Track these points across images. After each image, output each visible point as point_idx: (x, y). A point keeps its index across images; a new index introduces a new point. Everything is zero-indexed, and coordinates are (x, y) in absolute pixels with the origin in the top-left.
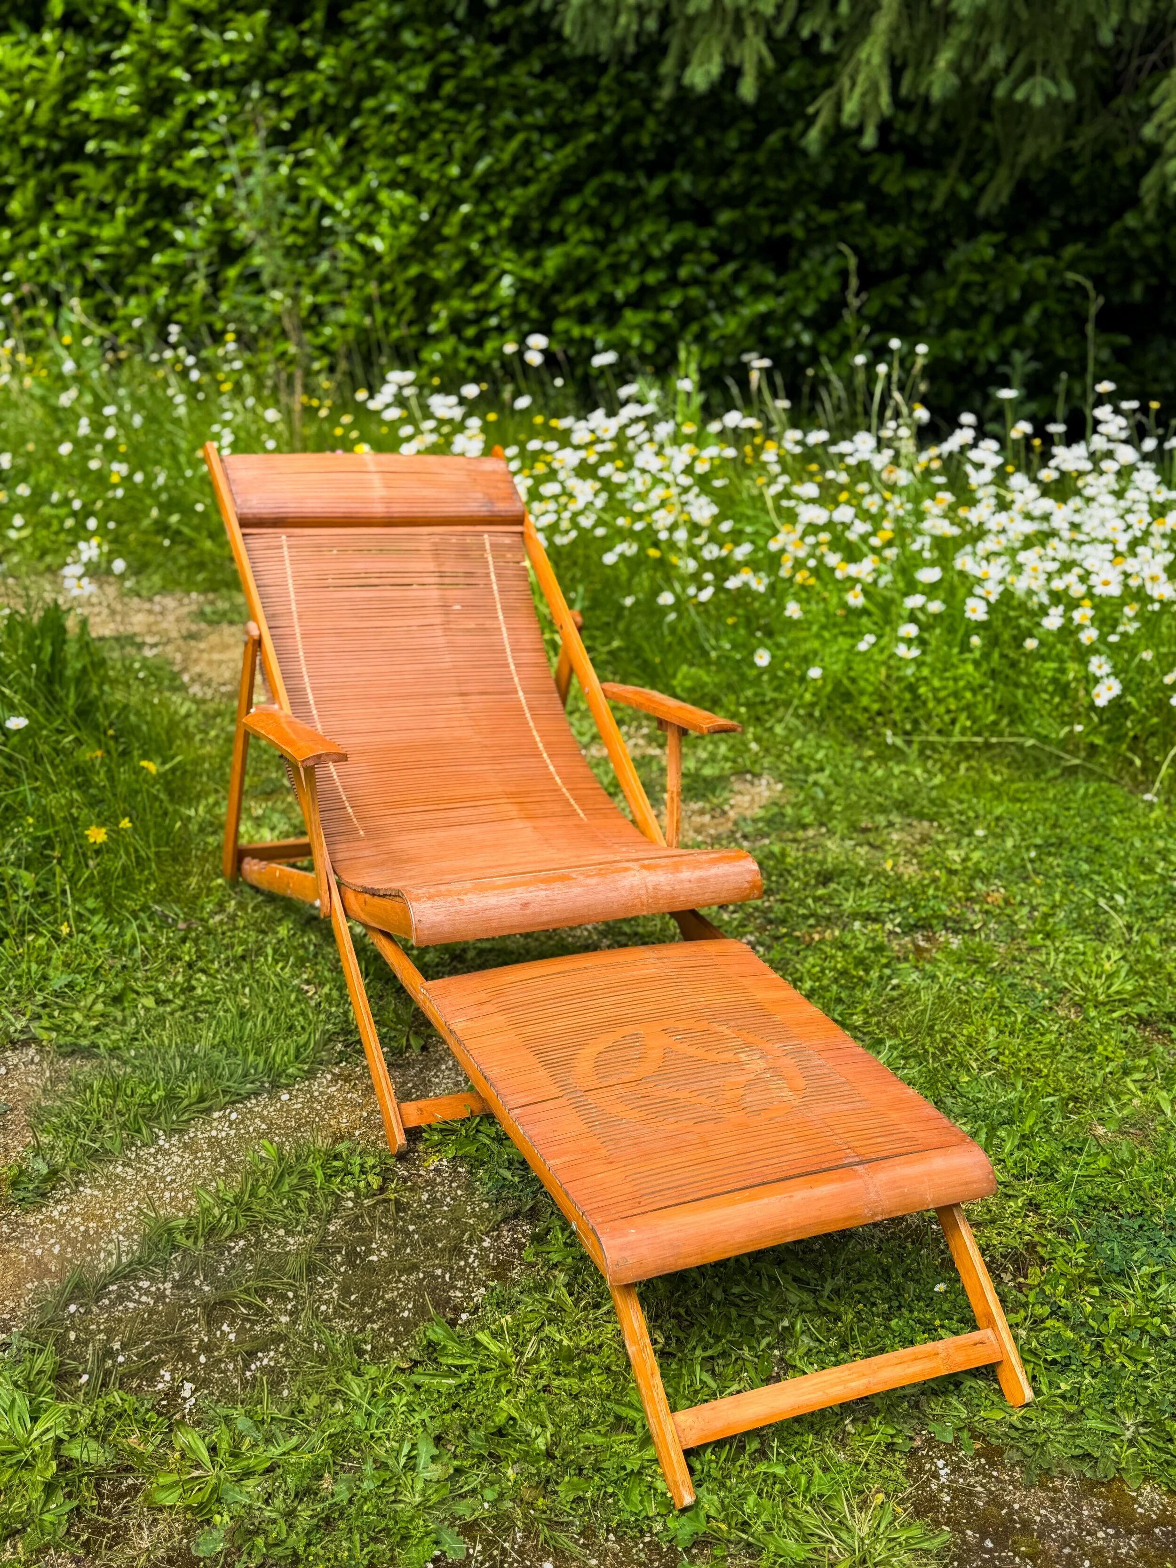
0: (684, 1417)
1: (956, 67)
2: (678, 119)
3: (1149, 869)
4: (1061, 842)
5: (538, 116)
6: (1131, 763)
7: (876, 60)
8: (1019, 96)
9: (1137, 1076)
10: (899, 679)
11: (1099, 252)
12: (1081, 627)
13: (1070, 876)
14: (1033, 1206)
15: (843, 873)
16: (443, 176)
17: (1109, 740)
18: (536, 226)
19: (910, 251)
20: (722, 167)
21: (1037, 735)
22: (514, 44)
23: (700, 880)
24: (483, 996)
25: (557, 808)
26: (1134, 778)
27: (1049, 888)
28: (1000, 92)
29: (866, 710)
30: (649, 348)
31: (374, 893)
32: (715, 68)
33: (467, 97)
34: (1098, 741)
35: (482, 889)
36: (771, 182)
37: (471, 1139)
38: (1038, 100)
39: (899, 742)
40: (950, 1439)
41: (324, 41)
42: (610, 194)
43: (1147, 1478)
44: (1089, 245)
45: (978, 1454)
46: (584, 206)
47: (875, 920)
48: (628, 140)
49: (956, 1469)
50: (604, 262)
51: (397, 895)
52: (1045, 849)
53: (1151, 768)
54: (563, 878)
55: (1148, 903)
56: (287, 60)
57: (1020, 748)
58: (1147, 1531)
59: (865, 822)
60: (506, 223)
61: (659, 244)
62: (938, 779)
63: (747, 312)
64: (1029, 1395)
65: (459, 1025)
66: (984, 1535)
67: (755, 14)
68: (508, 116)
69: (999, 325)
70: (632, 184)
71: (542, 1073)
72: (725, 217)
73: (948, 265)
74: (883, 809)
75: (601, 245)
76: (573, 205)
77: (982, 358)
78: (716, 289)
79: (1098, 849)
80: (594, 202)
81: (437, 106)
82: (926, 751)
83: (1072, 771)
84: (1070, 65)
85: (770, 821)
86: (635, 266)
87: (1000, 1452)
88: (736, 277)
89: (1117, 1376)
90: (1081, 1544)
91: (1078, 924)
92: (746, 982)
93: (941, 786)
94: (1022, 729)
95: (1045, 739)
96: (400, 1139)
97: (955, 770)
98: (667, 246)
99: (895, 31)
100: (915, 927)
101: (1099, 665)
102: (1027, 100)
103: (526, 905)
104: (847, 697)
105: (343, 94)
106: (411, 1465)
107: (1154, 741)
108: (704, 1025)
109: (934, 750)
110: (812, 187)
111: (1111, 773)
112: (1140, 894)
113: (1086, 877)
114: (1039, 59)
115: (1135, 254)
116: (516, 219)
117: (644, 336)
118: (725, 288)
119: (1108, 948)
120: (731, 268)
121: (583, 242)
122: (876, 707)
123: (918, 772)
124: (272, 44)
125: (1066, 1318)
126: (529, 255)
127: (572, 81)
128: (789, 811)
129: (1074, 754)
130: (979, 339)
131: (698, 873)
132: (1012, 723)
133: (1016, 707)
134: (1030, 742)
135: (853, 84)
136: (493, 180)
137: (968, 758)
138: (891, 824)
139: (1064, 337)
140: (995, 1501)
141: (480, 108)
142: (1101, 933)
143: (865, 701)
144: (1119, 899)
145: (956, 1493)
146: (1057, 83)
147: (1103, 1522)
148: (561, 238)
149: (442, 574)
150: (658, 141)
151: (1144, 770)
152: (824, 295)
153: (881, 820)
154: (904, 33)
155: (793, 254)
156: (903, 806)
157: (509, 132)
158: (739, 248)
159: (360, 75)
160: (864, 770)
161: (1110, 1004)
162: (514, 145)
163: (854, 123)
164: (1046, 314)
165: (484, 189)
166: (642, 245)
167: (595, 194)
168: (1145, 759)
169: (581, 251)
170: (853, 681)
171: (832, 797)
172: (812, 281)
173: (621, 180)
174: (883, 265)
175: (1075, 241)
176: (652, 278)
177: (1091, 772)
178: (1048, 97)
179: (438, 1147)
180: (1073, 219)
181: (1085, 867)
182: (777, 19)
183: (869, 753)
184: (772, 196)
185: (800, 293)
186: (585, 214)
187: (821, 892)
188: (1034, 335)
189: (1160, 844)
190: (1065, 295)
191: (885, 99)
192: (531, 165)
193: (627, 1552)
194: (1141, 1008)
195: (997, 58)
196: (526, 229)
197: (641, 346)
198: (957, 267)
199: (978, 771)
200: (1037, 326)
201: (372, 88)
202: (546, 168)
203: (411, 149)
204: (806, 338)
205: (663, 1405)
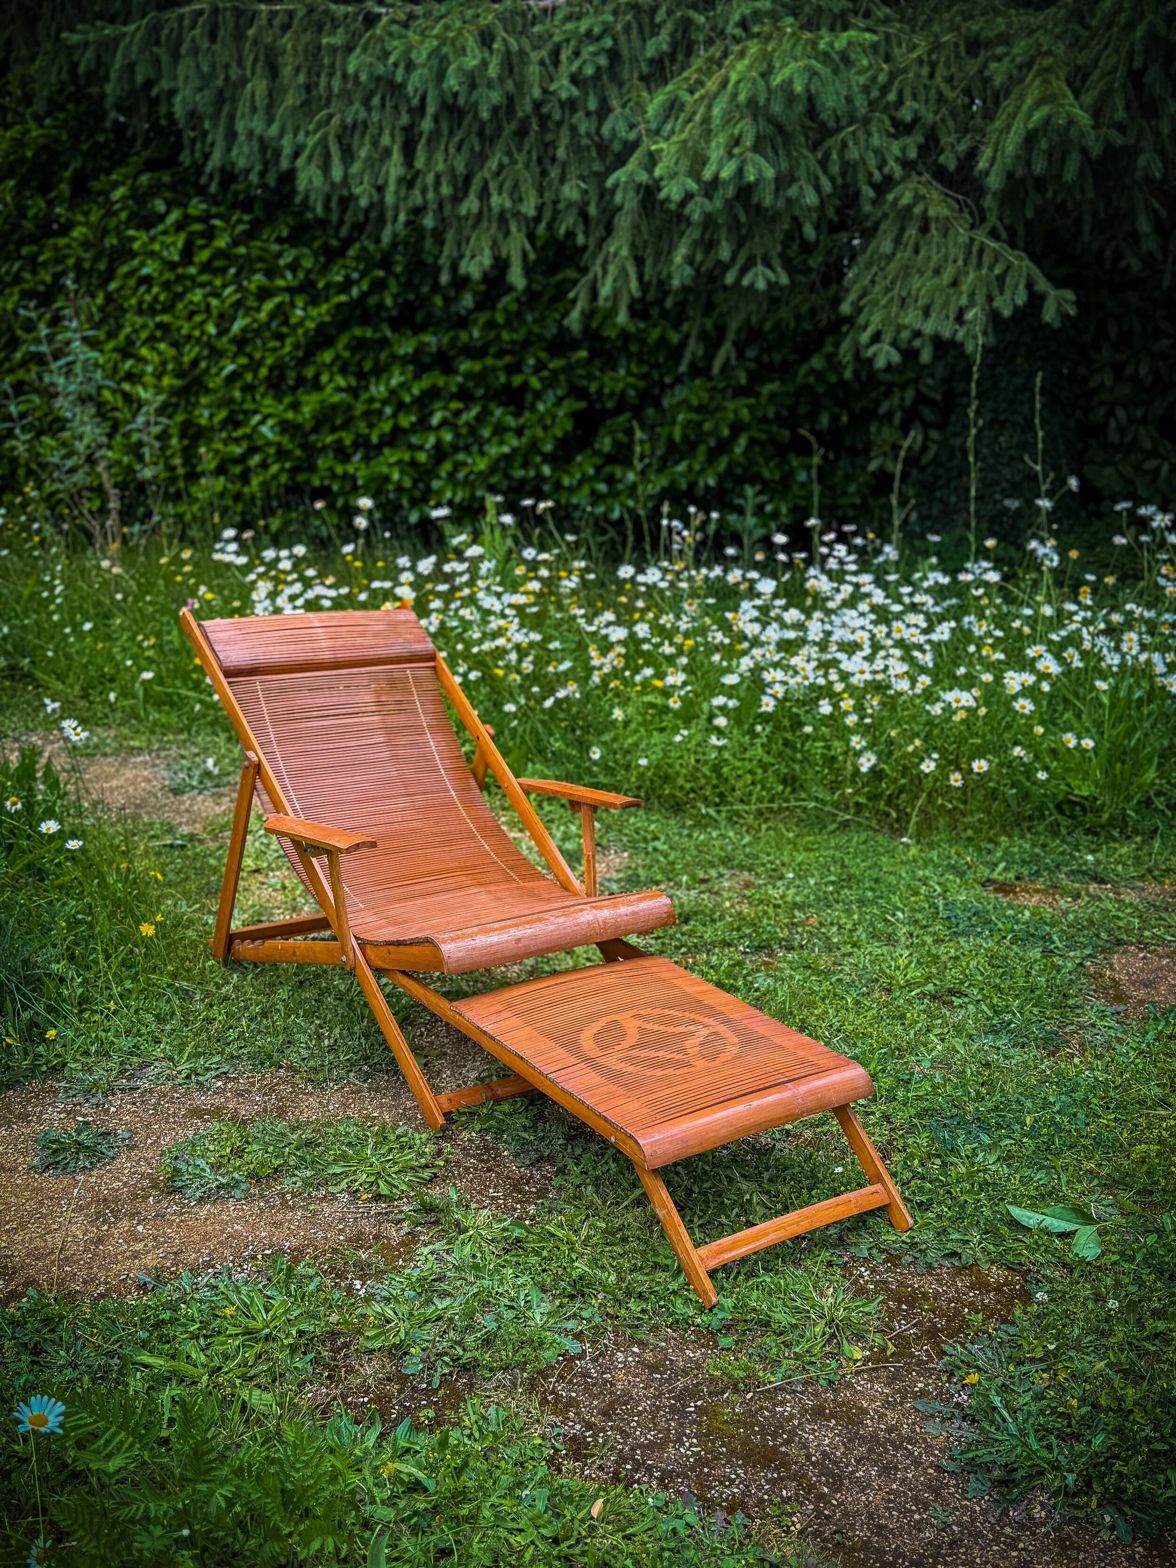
0: (703, 1251)
1: (690, 260)
2: (416, 281)
3: (916, 893)
4: (850, 877)
5: (288, 279)
6: (888, 815)
7: (625, 252)
8: (745, 282)
9: (938, 1031)
10: (706, 762)
11: (791, 388)
12: (846, 713)
13: (862, 902)
14: (886, 1117)
15: (696, 913)
16: (203, 333)
17: (869, 799)
18: (291, 375)
19: (632, 393)
20: (463, 323)
21: (817, 799)
22: (258, 212)
23: (634, 913)
24: (499, 1007)
25: (498, 876)
26: (891, 827)
27: (848, 912)
28: (730, 278)
29: (681, 788)
30: (407, 483)
31: (399, 943)
32: (486, 260)
33: (219, 263)
34: (862, 800)
35: (487, 932)
36: (506, 336)
37: (490, 1116)
38: (761, 285)
39: (711, 811)
40: (866, 1254)
41: (72, 208)
42: (359, 345)
43: (993, 1262)
44: (783, 381)
45: (886, 1261)
46: (338, 357)
47: (729, 945)
48: (373, 300)
49: (873, 1271)
50: (360, 408)
51: (427, 941)
52: (840, 885)
53: (903, 817)
54: (540, 920)
55: (919, 916)
56: (37, 226)
57: (805, 809)
58: (998, 1290)
59: (701, 875)
60: (264, 372)
61: (409, 390)
62: (747, 839)
63: (494, 450)
64: (911, 1221)
65: (489, 1028)
66: (900, 1303)
67: (517, 214)
68: (259, 278)
69: (713, 455)
70: (378, 336)
71: (560, 1051)
72: (465, 366)
73: (666, 403)
74: (712, 865)
75: (354, 392)
76: (327, 356)
77: (701, 483)
78: (464, 431)
79: (877, 881)
80: (346, 354)
81: (192, 270)
82: (734, 819)
83: (845, 825)
84: (782, 256)
85: (629, 880)
86: (388, 411)
87: (899, 1258)
88: (480, 419)
89: (963, 1206)
90: (958, 1300)
91: (874, 935)
92: (678, 982)
93: (750, 844)
94: (803, 795)
95: (823, 802)
96: (441, 1120)
97: (759, 830)
98: (416, 391)
99: (636, 228)
100: (759, 948)
101: (857, 742)
102: (752, 285)
103: (518, 940)
104: (666, 779)
105: (96, 259)
106: (528, 1304)
107: (904, 796)
108: (658, 1011)
109: (739, 816)
110: (540, 338)
111: (874, 823)
112: (913, 910)
113: (873, 902)
114: (759, 252)
115: (821, 389)
116: (271, 369)
117: (402, 472)
118: (473, 431)
119: (899, 951)
120: (474, 412)
121: (339, 389)
122: (688, 786)
123: (731, 834)
124: (22, 210)
125: (923, 1178)
126: (287, 400)
127: (317, 244)
128: (640, 871)
129: (846, 810)
130: (697, 467)
131: (631, 909)
132: (793, 791)
133: (795, 779)
134: (812, 804)
135: (605, 272)
136: (249, 335)
137: (766, 820)
138: (721, 876)
139: (768, 460)
140: (901, 1284)
141: (232, 271)
142: (891, 940)
143: (681, 781)
144: (900, 915)
145: (876, 1283)
146: (774, 271)
147: (972, 1288)
148: (316, 385)
149: (379, 703)
150: (400, 300)
151: (898, 820)
152: (559, 433)
153: (713, 873)
154: (644, 228)
155: (529, 398)
156: (726, 861)
157: (264, 294)
158: (480, 392)
159: (111, 241)
160: (690, 836)
161: (910, 985)
162: (269, 306)
163: (609, 304)
164: (752, 441)
165: (241, 342)
166: (392, 392)
167: (346, 347)
168: (898, 811)
169: (336, 398)
170: (670, 766)
171: (671, 858)
172: (548, 422)
173: (369, 333)
174: (610, 405)
175: (772, 380)
176: (406, 421)
177: (860, 824)
178: (769, 282)
179: (466, 1126)
180: (765, 359)
181: (869, 894)
182: (537, 220)
183: (689, 823)
184: (508, 347)
185: (539, 432)
186: (339, 363)
187: (685, 928)
188: (743, 460)
189: (920, 873)
190: (765, 427)
191: (634, 285)
192: (286, 322)
193: (682, 1337)
194: (930, 987)
195: (725, 253)
196: (282, 377)
197: (399, 481)
198: (677, 407)
199: (775, 829)
200: (745, 453)
201: (123, 252)
202: (301, 323)
203: (168, 308)
204: (546, 470)
205: (689, 1244)
